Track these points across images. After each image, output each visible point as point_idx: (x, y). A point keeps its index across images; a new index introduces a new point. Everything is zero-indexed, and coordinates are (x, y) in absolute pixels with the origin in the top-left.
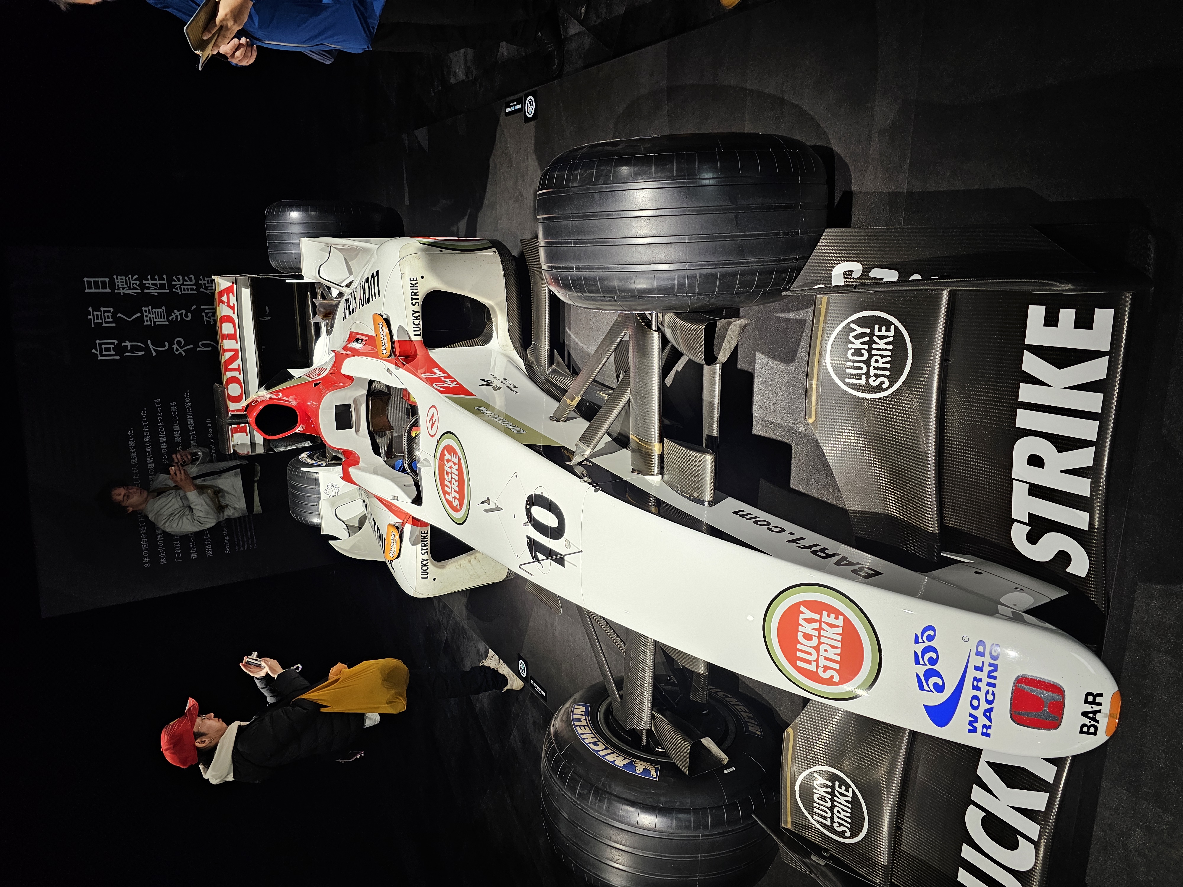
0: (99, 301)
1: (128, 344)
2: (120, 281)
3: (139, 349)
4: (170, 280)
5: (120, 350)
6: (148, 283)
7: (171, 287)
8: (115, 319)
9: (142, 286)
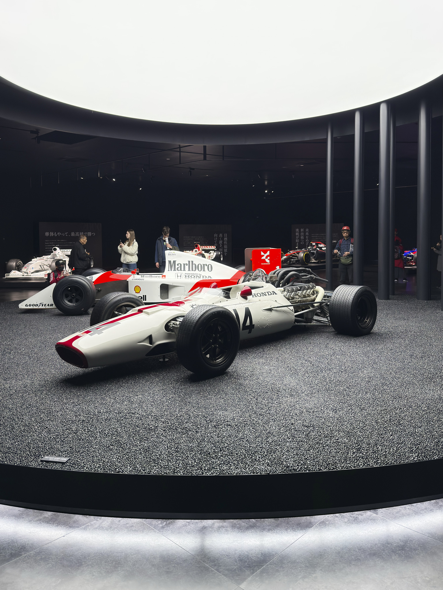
0: (223, 235)
1: (217, 238)
2: (226, 238)
3: (216, 240)
4: (226, 245)
5: (216, 237)
6: (226, 242)
7: (225, 245)
8: (220, 237)
9: (225, 241)
